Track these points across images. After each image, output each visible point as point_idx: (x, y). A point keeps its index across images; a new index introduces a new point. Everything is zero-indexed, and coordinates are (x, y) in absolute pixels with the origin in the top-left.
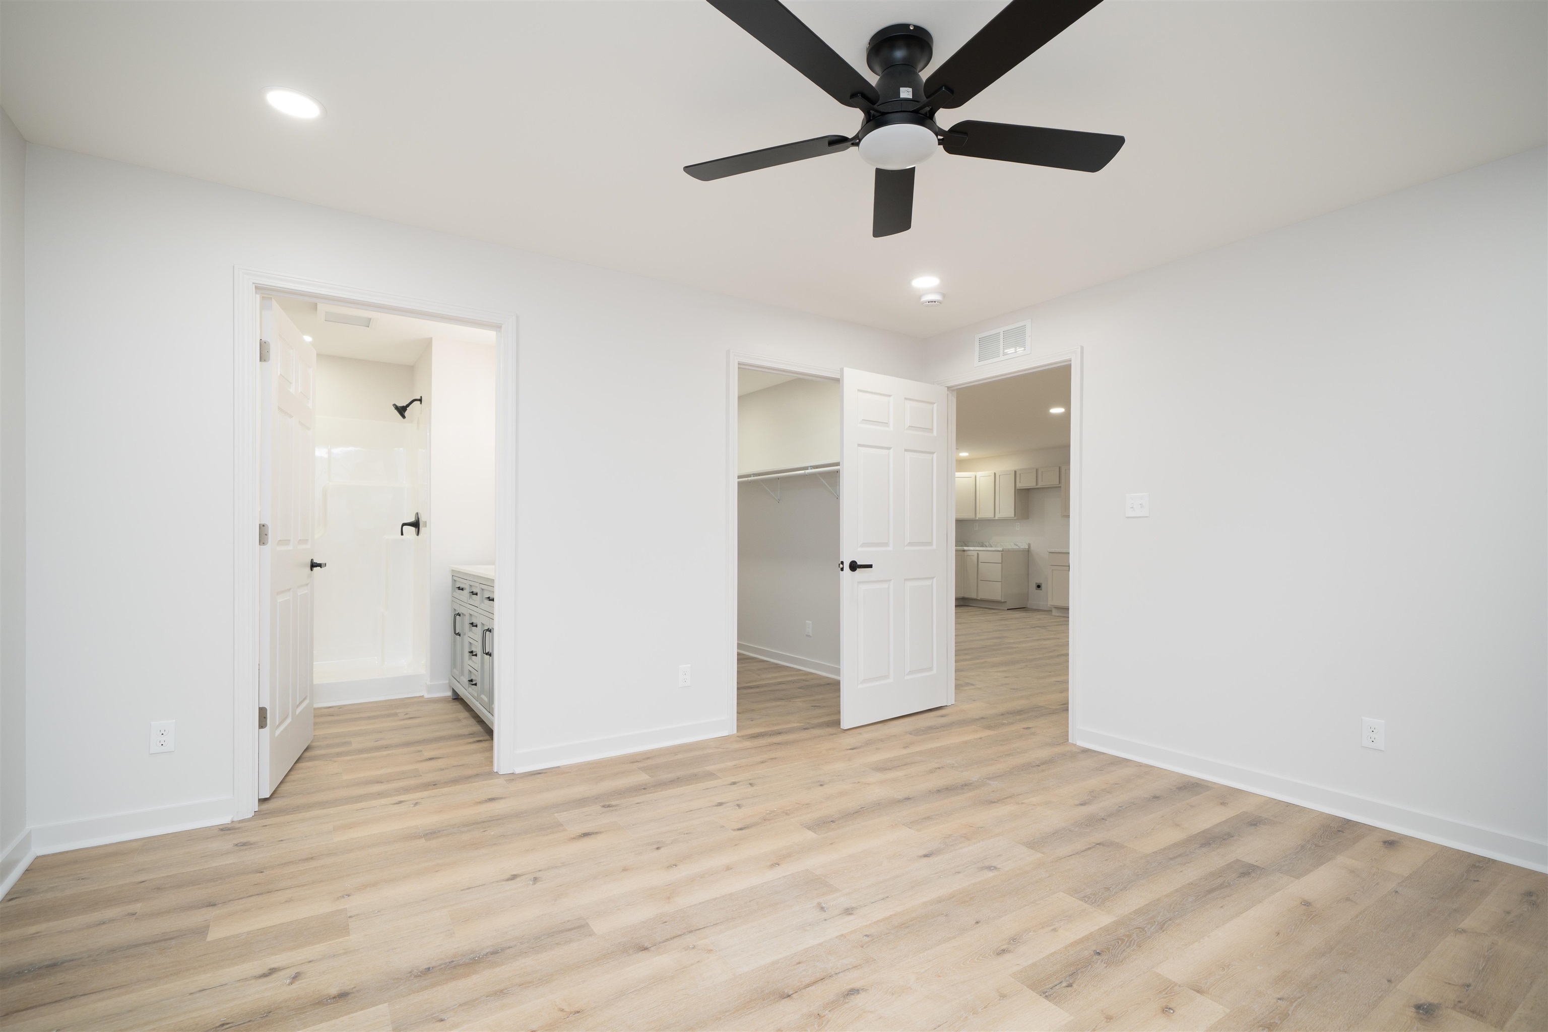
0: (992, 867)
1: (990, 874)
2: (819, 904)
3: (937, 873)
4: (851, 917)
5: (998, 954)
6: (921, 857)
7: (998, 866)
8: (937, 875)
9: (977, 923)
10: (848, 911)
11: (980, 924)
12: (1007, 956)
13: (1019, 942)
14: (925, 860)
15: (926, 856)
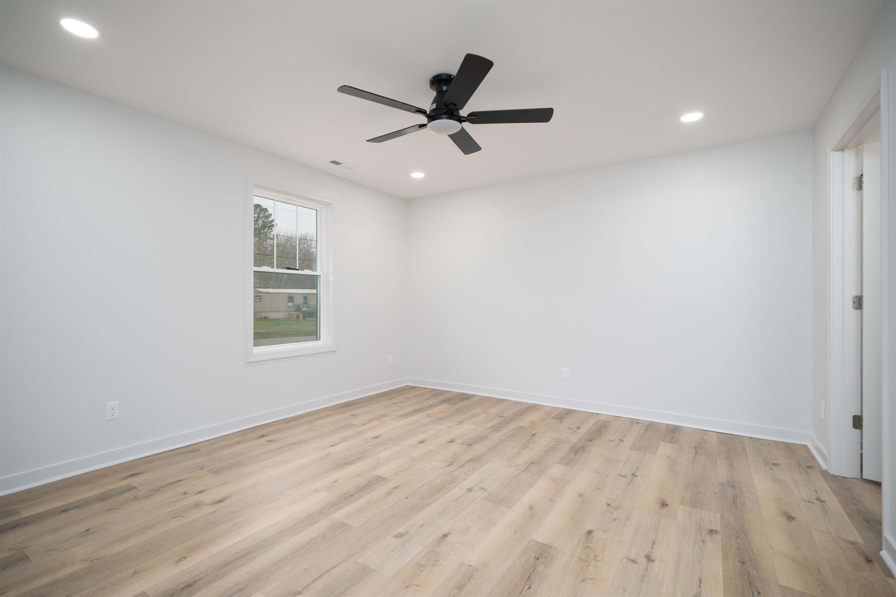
0: (399, 537)
1: (401, 530)
2: (486, 490)
3: (434, 522)
4: (467, 487)
5: (397, 486)
6: (449, 534)
7: (394, 539)
8: (434, 521)
9: (407, 498)
10: (470, 490)
11: (406, 497)
12: (393, 486)
13: (387, 493)
14: (445, 531)
15: (446, 535)
